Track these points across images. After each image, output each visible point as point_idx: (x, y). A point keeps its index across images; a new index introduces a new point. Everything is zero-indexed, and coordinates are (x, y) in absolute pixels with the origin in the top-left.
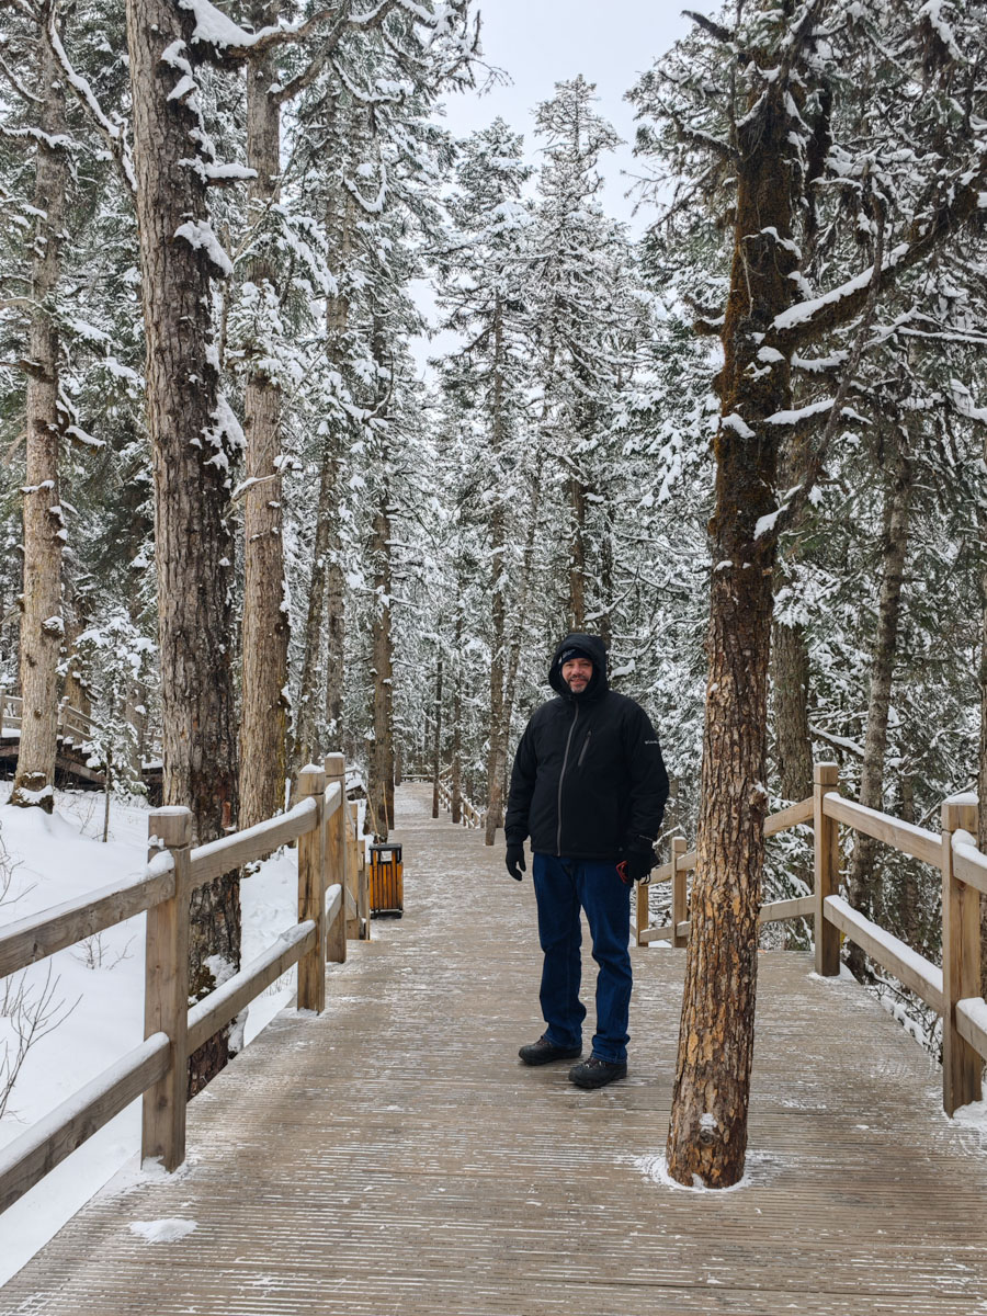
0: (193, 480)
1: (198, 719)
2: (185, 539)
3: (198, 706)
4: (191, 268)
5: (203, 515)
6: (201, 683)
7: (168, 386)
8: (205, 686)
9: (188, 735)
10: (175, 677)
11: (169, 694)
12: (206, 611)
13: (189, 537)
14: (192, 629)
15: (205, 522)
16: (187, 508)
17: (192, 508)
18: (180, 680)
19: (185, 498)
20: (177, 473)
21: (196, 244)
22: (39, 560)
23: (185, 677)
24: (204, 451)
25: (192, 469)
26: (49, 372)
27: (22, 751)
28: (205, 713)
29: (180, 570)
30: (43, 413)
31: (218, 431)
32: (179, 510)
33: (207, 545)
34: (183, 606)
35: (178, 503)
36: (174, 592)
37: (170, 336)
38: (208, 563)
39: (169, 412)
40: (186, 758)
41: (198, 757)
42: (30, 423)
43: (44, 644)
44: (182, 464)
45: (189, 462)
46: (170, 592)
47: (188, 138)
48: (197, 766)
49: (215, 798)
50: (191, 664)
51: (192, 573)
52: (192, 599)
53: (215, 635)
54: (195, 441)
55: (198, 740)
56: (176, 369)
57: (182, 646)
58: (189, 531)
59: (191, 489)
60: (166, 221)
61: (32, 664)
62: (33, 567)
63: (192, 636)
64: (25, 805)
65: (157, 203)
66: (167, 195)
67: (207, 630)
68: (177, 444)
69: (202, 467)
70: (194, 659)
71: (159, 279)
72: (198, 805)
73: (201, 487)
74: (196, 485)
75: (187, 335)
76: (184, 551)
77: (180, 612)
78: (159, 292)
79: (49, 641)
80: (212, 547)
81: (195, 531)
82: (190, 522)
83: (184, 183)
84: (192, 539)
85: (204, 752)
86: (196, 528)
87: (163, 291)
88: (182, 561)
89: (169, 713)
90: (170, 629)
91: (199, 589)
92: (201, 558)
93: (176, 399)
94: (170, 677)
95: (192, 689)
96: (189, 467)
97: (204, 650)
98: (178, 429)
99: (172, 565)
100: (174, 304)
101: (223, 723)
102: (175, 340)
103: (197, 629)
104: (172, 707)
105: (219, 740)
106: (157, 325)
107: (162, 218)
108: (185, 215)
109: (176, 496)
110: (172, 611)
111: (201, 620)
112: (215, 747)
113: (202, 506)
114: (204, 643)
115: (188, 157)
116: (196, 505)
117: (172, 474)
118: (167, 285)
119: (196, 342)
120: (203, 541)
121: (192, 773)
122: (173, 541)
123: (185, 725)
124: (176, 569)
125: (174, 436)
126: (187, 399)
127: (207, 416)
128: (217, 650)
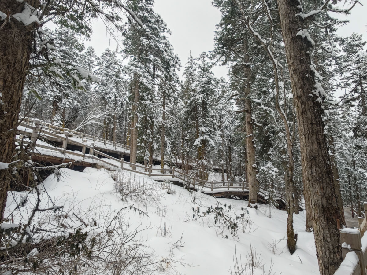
0: (311, 107)
1: (323, 188)
2: (311, 126)
3: (323, 183)
4: (303, 44)
5: (316, 118)
6: (322, 175)
7: (299, 80)
8: (324, 176)
9: (320, 194)
10: (312, 173)
11: (310, 179)
12: (321, 150)
13: (312, 126)
14: (317, 156)
15: (317, 120)
16: (310, 116)
17: (312, 116)
18: (314, 174)
19: (309, 114)
20: (305, 106)
21: (303, 36)
22: (250, 152)
23: (316, 173)
24: (314, 97)
25: (310, 104)
26: (250, 111)
27: (250, 194)
28: (326, 186)
29: (310, 137)
30: (249, 120)
31: (317, 91)
32: (307, 118)
33: (319, 128)
34: (313, 149)
35: (307, 115)
36: (309, 144)
37: (298, 65)
38: (320, 134)
39: (300, 88)
40: (320, 202)
41: (325, 202)
42: (246, 122)
43: (253, 170)
44: (306, 103)
45: (309, 101)
46: (307, 144)
47: (297, 8)
48: (325, 205)
49: (334, 217)
50: (318, 168)
51: (314, 137)
52: (315, 146)
53: (325, 158)
54: (311, 95)
55: (324, 195)
56: (301, 74)
57: (314, 162)
58: (312, 124)
59: (310, 110)
60: (293, 33)
61: (251, 175)
62: (249, 153)
63: (318, 159)
64: (251, 207)
65: (289, 29)
66: (292, 26)
67: (322, 156)
68: (304, 97)
69: (314, 102)
70: (319, 167)
71: (292, 50)
72: (327, 220)
73: (314, 109)
74: (312, 108)
75: (304, 63)
76: (310, 131)
77: (311, 151)
78: (292, 54)
79: (254, 169)
80: (320, 128)
81: (314, 123)
82: (312, 120)
83: (297, 21)
84: (313, 126)
85: (327, 200)
86: (314, 122)
87: (294, 53)
88: (310, 134)
89: (311, 185)
90: (308, 157)
91: (318, 142)
92: (317, 132)
93: (302, 83)
94: (310, 172)
95: (319, 177)
96: (309, 103)
97: (322, 163)
98: (304, 92)
99: (307, 136)
100: (298, 56)
101: (333, 189)
102: (300, 66)
103: (319, 156)
104: (312, 183)
105: (332, 196)
106: (293, 64)
107: (291, 32)
108: (299, 29)
109: (306, 113)
110: (308, 151)
111: (320, 153)
112: (331, 198)
113: (315, 115)
114: (322, 161)
115: (298, 13)
116: (313, 115)
117: (303, 107)
118: (295, 51)
119: (307, 65)
120: (317, 126)
121: (323, 207)
122: (306, 128)
123: (318, 190)
124: (308, 137)
125: (303, 95)
126: (306, 82)
127: (313, 87)
128: (327, 164)
